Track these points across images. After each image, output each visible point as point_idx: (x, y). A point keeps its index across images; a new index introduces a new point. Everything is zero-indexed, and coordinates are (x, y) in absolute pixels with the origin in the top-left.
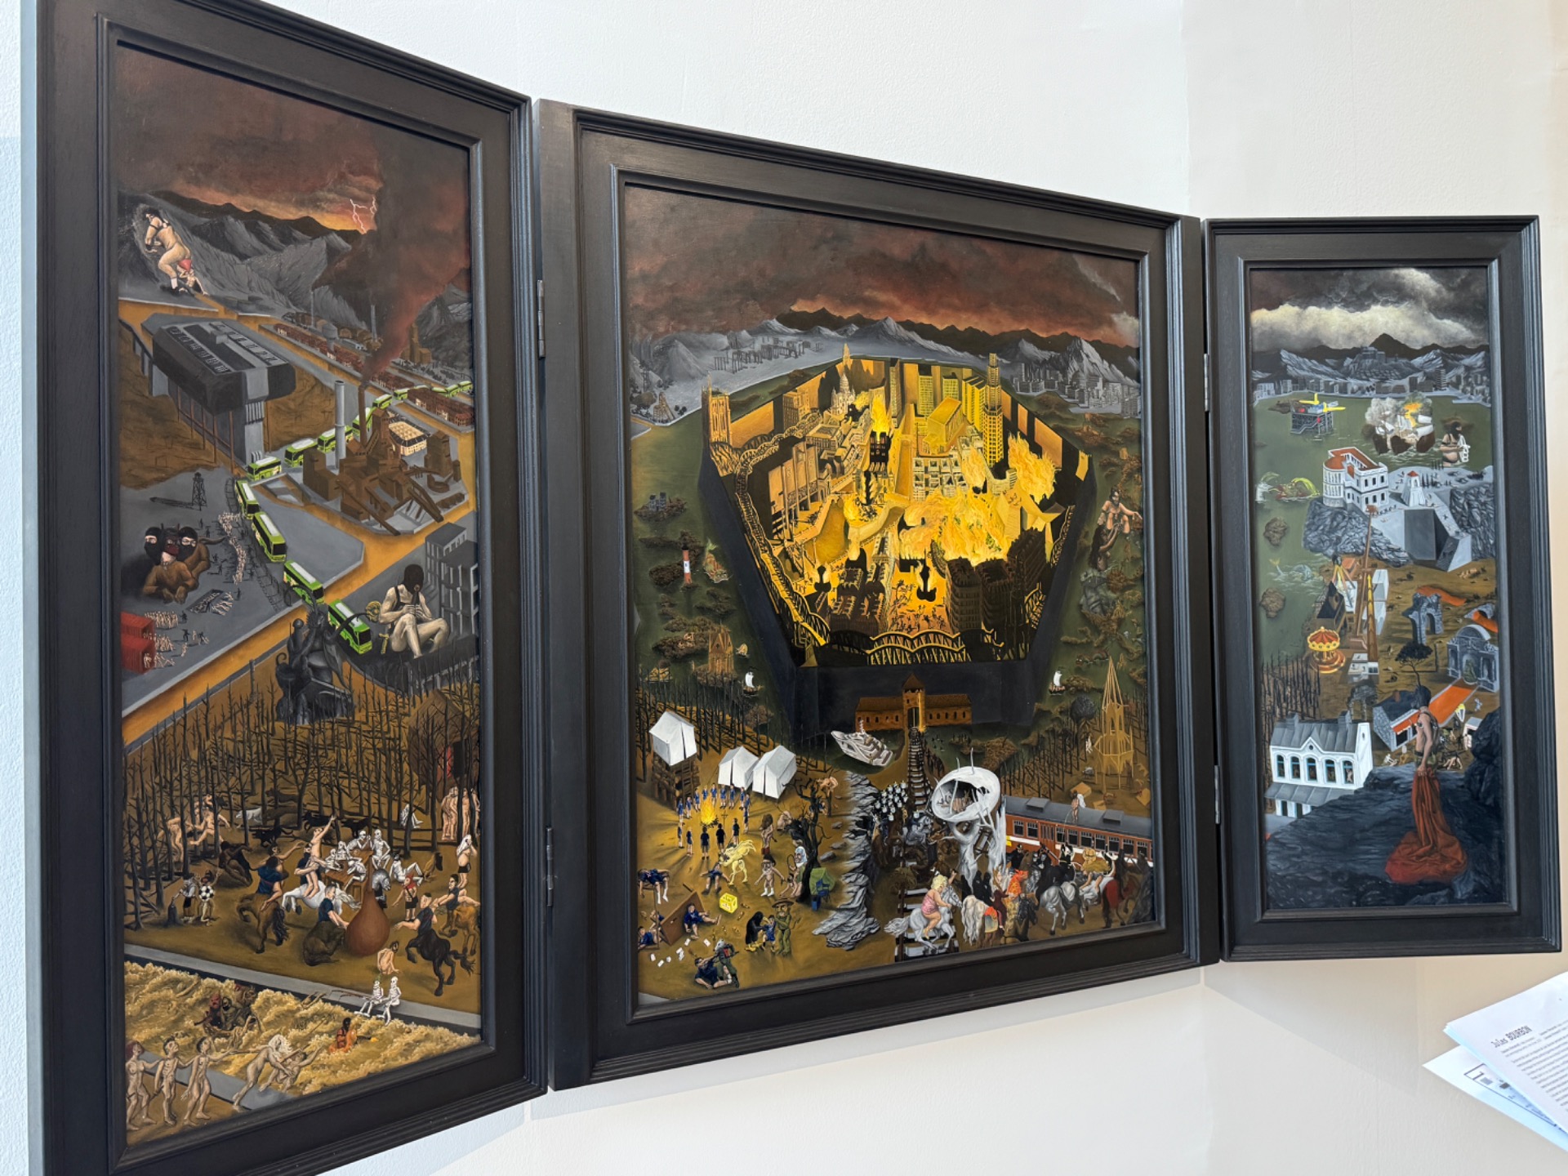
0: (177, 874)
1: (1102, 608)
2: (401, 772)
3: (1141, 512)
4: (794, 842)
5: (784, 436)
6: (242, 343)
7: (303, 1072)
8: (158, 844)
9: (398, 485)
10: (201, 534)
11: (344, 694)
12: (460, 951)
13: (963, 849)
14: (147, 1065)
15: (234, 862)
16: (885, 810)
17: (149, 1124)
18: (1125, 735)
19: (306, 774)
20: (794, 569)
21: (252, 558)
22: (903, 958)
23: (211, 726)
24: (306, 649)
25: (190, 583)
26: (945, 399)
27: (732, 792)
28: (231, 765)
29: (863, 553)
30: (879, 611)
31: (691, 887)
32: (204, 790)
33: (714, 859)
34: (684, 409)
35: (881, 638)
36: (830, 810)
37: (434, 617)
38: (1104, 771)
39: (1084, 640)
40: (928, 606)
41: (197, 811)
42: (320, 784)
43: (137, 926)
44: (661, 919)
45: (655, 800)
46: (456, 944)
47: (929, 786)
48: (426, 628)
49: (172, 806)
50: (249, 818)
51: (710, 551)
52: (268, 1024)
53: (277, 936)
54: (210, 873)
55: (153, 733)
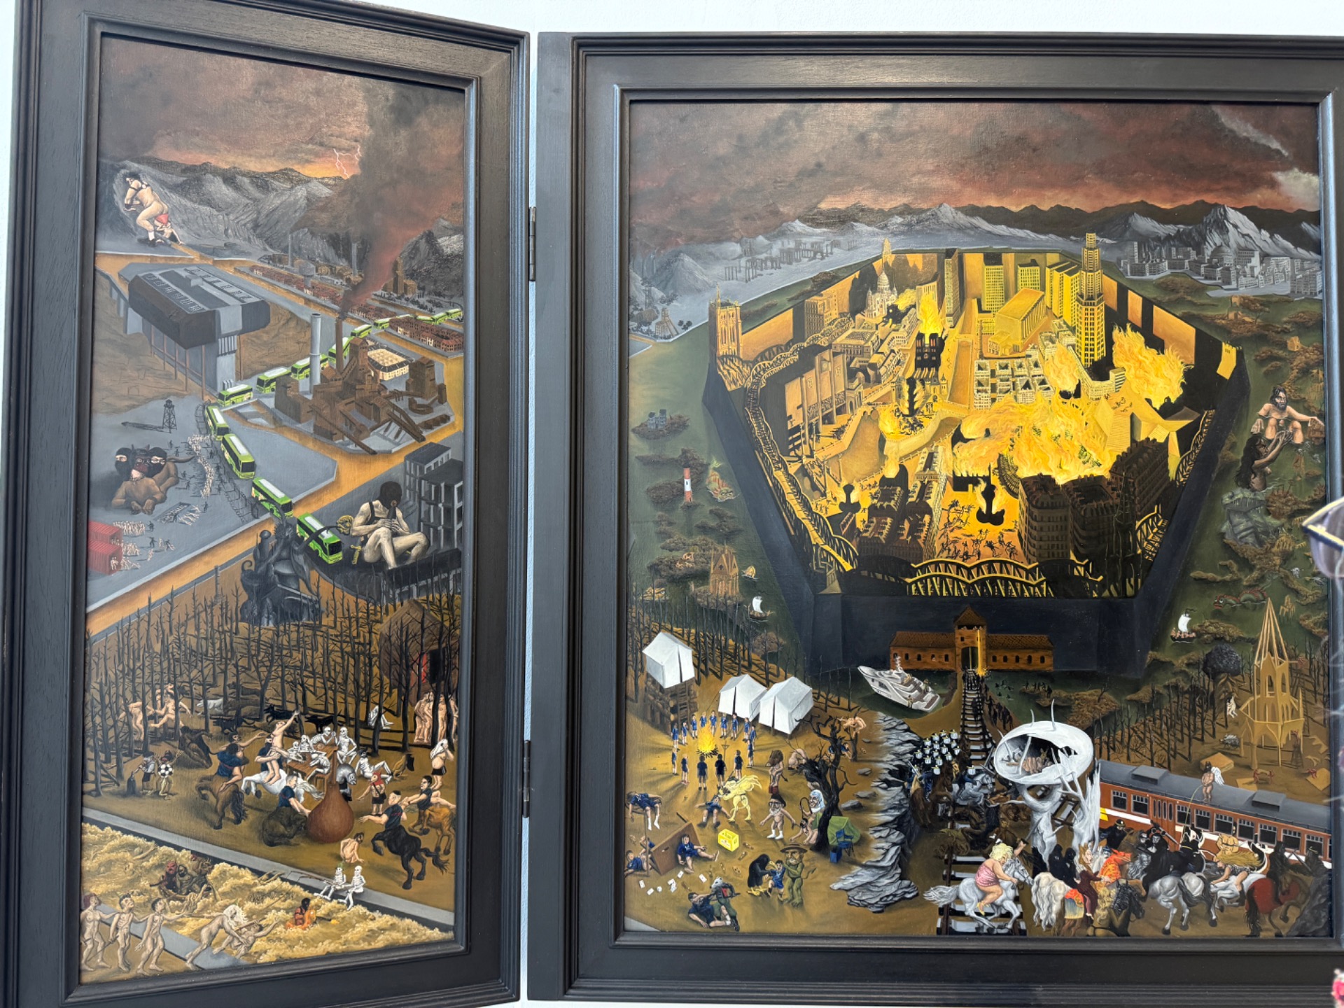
0: (136, 751)
1: (1257, 537)
2: (371, 675)
3: (1322, 416)
4: (809, 784)
5: (805, 345)
6: (217, 284)
7: (258, 942)
8: (120, 724)
9: (377, 409)
10: (171, 453)
11: (311, 600)
12: (432, 849)
13: (1037, 817)
14: (103, 915)
15: (194, 745)
16: (928, 761)
17: (103, 967)
18: (1292, 699)
19: (269, 672)
20: (814, 487)
21: (220, 475)
22: (947, 931)
23: (175, 623)
24: (273, 558)
25: (158, 497)
26: (1021, 290)
27: (734, 721)
28: (194, 659)
29: (903, 471)
30: (923, 535)
31: (686, 817)
32: (166, 679)
33: (712, 791)
34: (689, 324)
35: (926, 565)
36: (855, 753)
37: (412, 531)
38: (1255, 741)
39: (1228, 577)
40: (992, 531)
41: (158, 697)
42: (283, 681)
43: (97, 793)
44: (652, 846)
45: (648, 722)
46: (428, 842)
47: (990, 740)
48: (401, 542)
49: (134, 691)
50: (211, 707)
51: (715, 469)
52: (224, 894)
53: (236, 815)
54: (170, 753)
55: (119, 626)
